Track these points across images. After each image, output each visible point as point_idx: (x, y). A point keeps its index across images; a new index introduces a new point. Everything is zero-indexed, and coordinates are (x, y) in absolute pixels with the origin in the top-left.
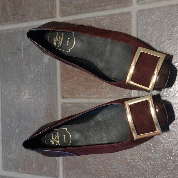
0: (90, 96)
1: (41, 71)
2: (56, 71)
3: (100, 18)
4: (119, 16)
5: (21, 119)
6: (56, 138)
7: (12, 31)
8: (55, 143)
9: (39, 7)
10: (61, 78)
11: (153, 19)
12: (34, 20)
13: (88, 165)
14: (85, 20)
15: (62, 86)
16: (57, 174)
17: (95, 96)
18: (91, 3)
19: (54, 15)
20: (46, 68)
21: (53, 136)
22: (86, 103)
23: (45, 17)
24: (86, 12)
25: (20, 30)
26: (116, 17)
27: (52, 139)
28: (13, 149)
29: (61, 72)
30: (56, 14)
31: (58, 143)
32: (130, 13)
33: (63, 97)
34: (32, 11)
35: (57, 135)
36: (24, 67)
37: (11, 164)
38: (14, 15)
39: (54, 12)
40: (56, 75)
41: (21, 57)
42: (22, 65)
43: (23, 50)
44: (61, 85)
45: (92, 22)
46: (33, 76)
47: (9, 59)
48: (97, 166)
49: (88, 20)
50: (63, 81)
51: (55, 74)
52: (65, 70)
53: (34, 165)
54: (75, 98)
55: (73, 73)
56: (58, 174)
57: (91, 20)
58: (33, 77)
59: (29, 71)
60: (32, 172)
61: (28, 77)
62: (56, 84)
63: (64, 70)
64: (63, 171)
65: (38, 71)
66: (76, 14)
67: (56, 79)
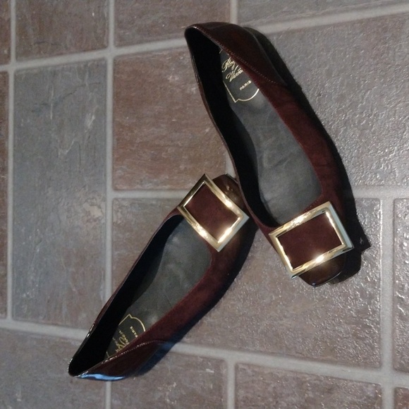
0: (160, 187)
1: (81, 142)
2: (105, 144)
3: (179, 50)
5: (45, 229)
7: (35, 71)
9: (82, 30)
10: (113, 155)
12: (72, 53)
14: (154, 53)
15: (114, 170)
17: (168, 187)
18: (165, 25)
19: (105, 43)
20: (89, 137)
22: (153, 199)
23: (90, 48)
24: (158, 40)
25: (49, 69)
28: (30, 283)
29: (113, 144)
30: (108, 42)
33: (116, 189)
34: (69, 37)
36: (53, 135)
37: (26, 309)
38: (39, 43)
39: (105, 38)
40: (105, 150)
41: (49, 117)
42: (50, 132)
43: (52, 105)
44: (113, 168)
45: (165, 56)
46: (67, 151)
47: (28, 121)
49: (160, 54)
50: (116, 160)
51: (104, 147)
52: (121, 141)
53: (65, 310)
54: (135, 190)
55: (133, 146)
57: (165, 53)
58: (68, 153)
59: (61, 142)
60: (60, 323)
61: (59, 154)
62: (104, 165)
63: (118, 140)
65: (75, 142)
66: (140, 42)
67: (104, 156)
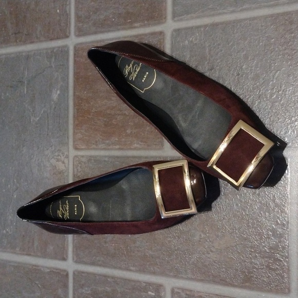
0: (111, 147)
1: (49, 111)
2: (68, 112)
4: (149, 37)
5: (21, 180)
6: (65, 208)
7: (13, 55)
8: (63, 215)
9: (49, 23)
10: (74, 122)
11: (192, 41)
12: (41, 41)
13: (106, 242)
15: (75, 133)
16: (65, 256)
17: (117, 147)
18: (115, 19)
19: (68, 34)
20: (55, 108)
21: (60, 205)
22: (106, 157)
23: (56, 37)
24: (109, 31)
25: (24, 54)
26: (146, 38)
27: (59, 210)
28: (9, 222)
29: (74, 113)
30: (70, 33)
31: (67, 215)
32: (164, 33)
33: (76, 148)
34: (39, 28)
35: (66, 204)
36: (26, 106)
37: (6, 242)
38: (15, 34)
39: (68, 31)
40: (68, 117)
41: (24, 92)
42: (24, 103)
43: (26, 82)
44: (74, 132)
46: (38, 119)
47: (7, 95)
48: (117, 243)
50: (76, 126)
51: (67, 115)
52: (80, 111)
53: (36, 244)
54: (91, 149)
55: (90, 115)
56: (67, 256)
58: (38, 120)
59: (33, 111)
60: (32, 254)
61: (32, 120)
62: (67, 130)
63: (78, 110)
64: (73, 251)
65: (44, 112)
66: (95, 33)
67: (67, 122)
